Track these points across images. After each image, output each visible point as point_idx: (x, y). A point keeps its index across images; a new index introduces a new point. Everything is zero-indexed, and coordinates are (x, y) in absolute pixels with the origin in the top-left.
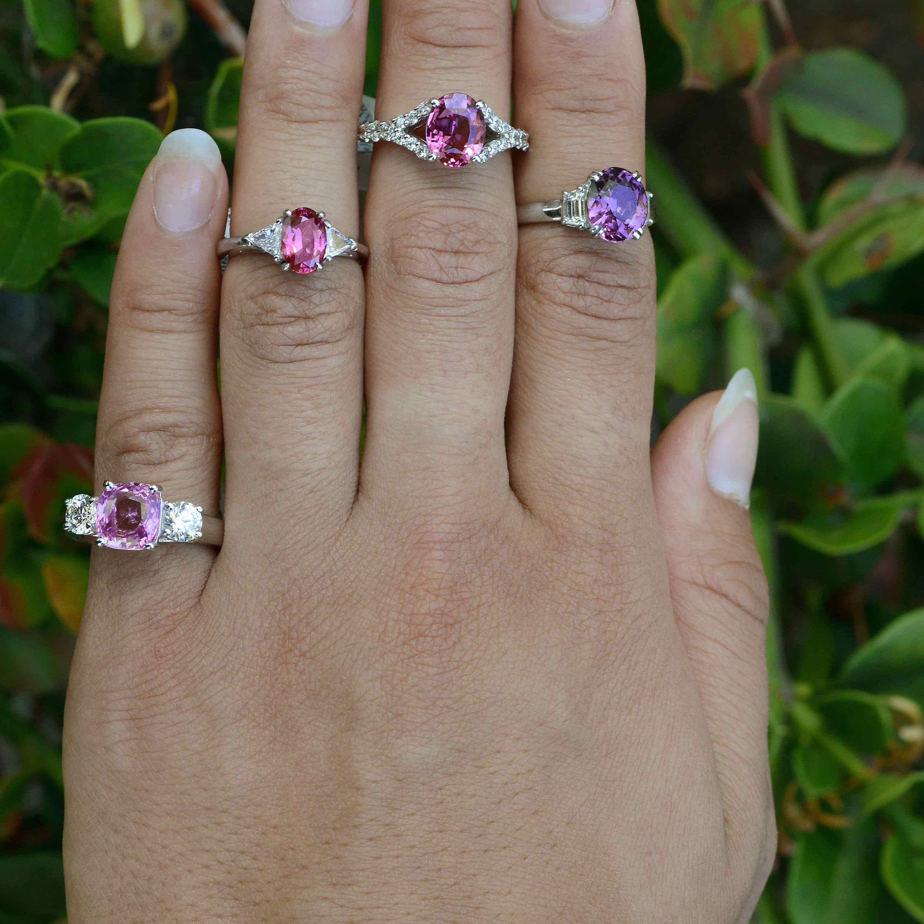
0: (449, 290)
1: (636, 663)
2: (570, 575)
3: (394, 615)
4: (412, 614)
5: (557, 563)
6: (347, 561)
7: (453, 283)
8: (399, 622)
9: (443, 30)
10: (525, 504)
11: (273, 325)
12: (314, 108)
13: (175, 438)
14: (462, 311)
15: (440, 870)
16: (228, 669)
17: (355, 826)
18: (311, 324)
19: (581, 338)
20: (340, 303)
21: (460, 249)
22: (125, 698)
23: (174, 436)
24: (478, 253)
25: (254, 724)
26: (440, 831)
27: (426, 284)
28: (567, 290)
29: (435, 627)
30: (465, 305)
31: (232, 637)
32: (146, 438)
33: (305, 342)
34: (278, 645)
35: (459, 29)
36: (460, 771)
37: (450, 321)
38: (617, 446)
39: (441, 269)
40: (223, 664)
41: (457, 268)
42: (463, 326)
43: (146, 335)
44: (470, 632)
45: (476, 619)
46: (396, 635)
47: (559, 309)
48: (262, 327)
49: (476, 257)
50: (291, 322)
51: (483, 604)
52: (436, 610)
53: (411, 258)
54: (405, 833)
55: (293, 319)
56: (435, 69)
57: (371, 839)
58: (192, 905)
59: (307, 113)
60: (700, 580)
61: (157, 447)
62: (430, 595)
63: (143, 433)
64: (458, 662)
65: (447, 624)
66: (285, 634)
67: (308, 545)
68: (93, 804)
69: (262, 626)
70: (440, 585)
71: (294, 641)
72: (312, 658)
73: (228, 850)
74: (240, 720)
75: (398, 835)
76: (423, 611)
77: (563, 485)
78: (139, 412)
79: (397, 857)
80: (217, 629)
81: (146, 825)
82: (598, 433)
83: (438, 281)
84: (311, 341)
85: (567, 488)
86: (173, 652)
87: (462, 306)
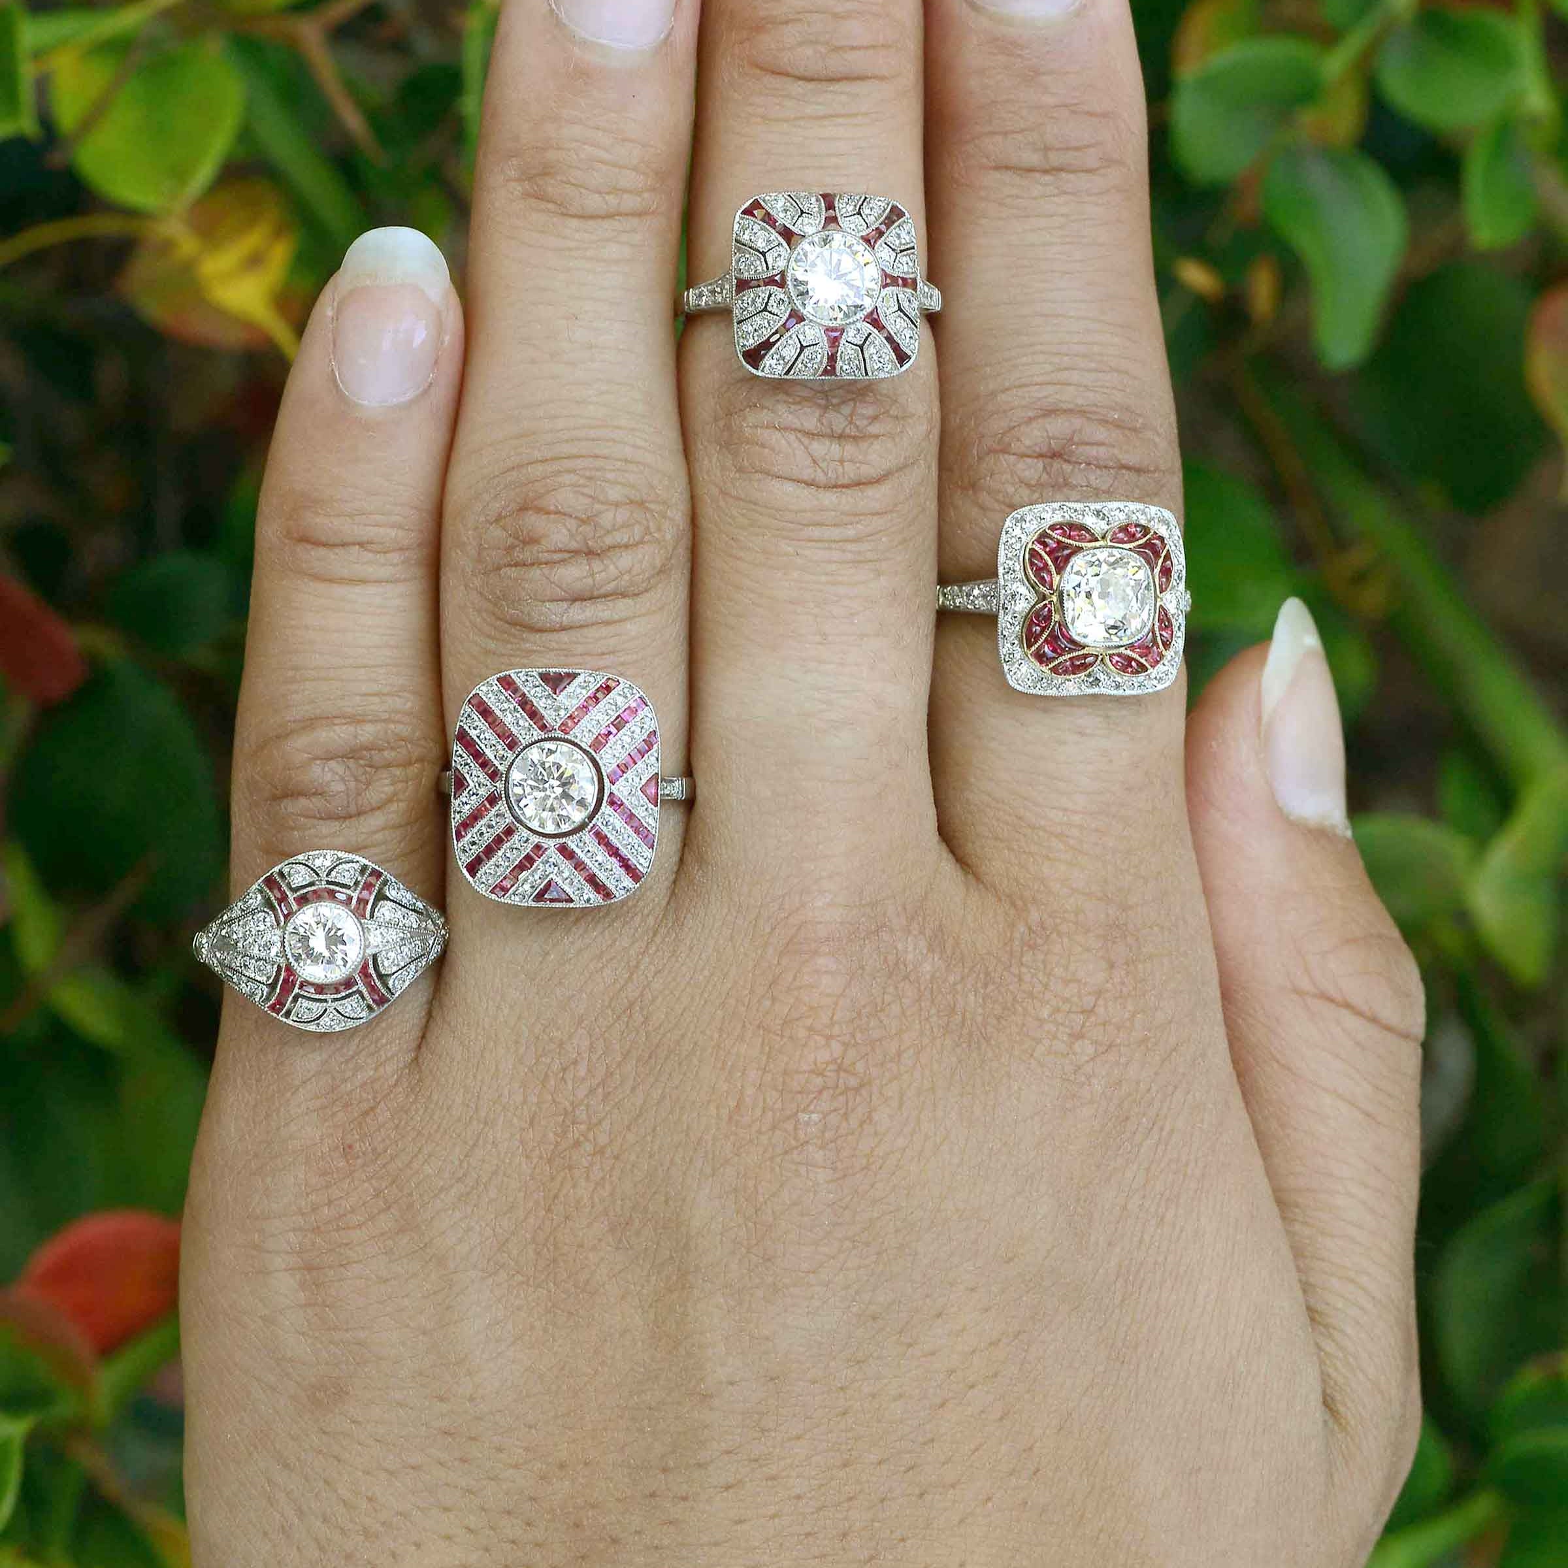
0: (829, 498)
3: (753, 1074)
5: (1028, 967)
6: (670, 979)
7: (836, 486)
8: (763, 1088)
9: (809, 51)
10: (968, 865)
11: (532, 564)
12: (608, 193)
13: (374, 770)
14: (851, 532)
15: (845, 1535)
16: (470, 1181)
17: (699, 1465)
18: (597, 565)
20: (648, 528)
21: (848, 431)
22: (294, 1230)
23: (371, 766)
24: (877, 437)
25: (519, 1278)
27: (789, 487)
30: (857, 523)
31: (475, 1123)
32: (323, 769)
33: (587, 594)
34: (556, 1134)
35: (837, 49)
36: (875, 1354)
37: (830, 549)
39: (815, 462)
40: (460, 1173)
41: (842, 461)
42: (850, 556)
43: (321, 587)
44: (886, 1101)
45: (896, 1078)
46: (758, 1112)
48: (514, 569)
49: (875, 443)
50: (564, 560)
51: (906, 1050)
52: (827, 1064)
53: (763, 446)
54: (784, 1474)
55: (566, 555)
56: (796, 119)
57: (727, 1488)
59: (594, 202)
61: (341, 787)
62: (817, 1037)
63: (318, 762)
64: (868, 1157)
65: (847, 1089)
66: (566, 1113)
67: (602, 952)
68: (243, 1413)
69: (525, 1102)
71: (583, 1127)
72: (617, 1158)
74: (496, 1273)
75: (773, 1478)
76: (805, 1067)
77: (1033, 827)
78: (310, 723)
79: (773, 1517)
80: (448, 1110)
83: (809, 484)
84: (596, 593)
85: (1041, 833)
86: (374, 1150)
87: (851, 524)
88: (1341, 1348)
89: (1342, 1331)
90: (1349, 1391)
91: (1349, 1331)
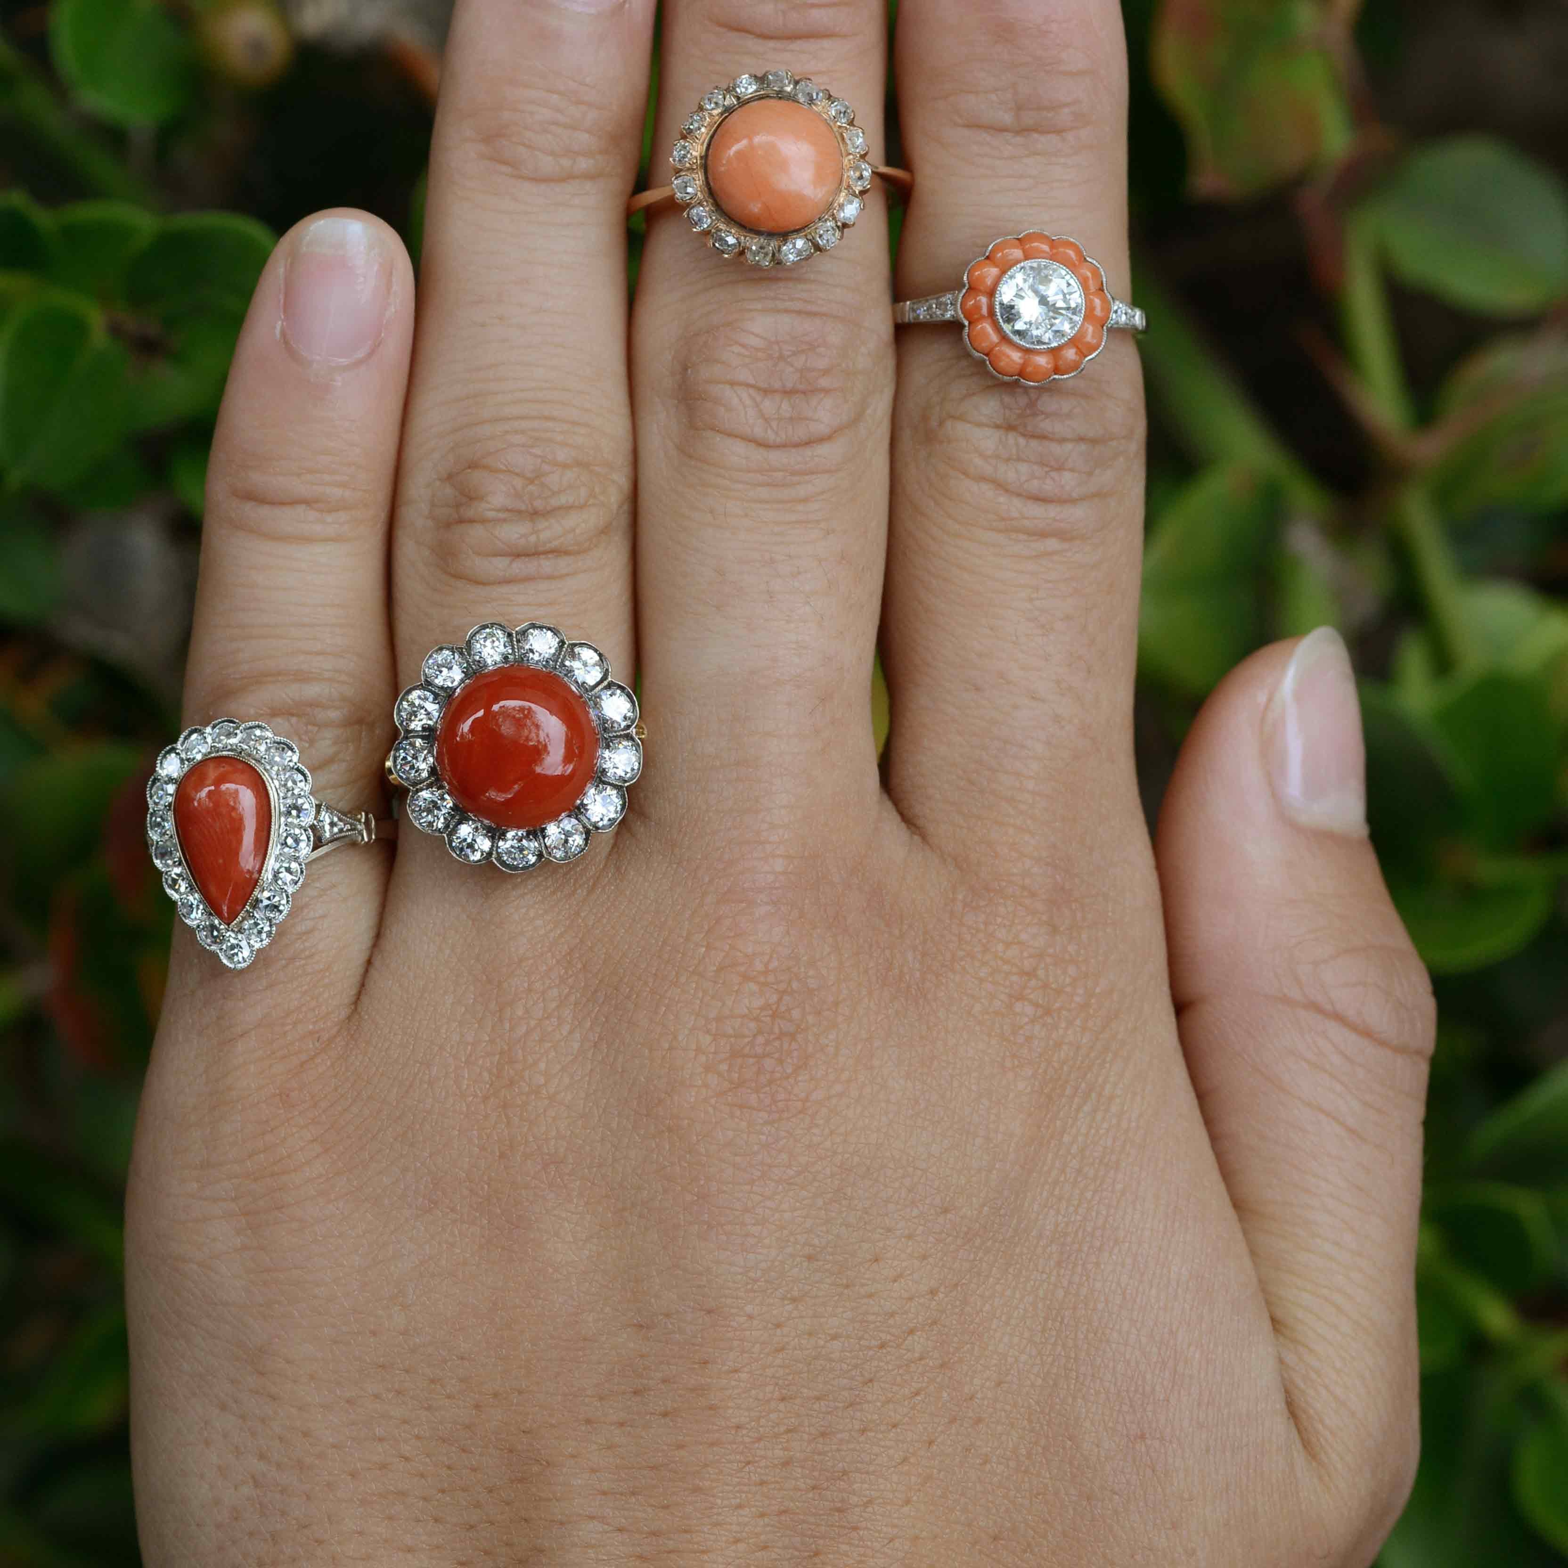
1: (1111, 1098)
4: (719, 1019)
19: (1014, 536)
26: (783, 1399)
28: (989, 453)
29: (760, 1040)
47: (975, 487)
58: (360, 1533)
70: (766, 965)
73: (418, 1437)
81: (273, 1398)
82: (1043, 701)
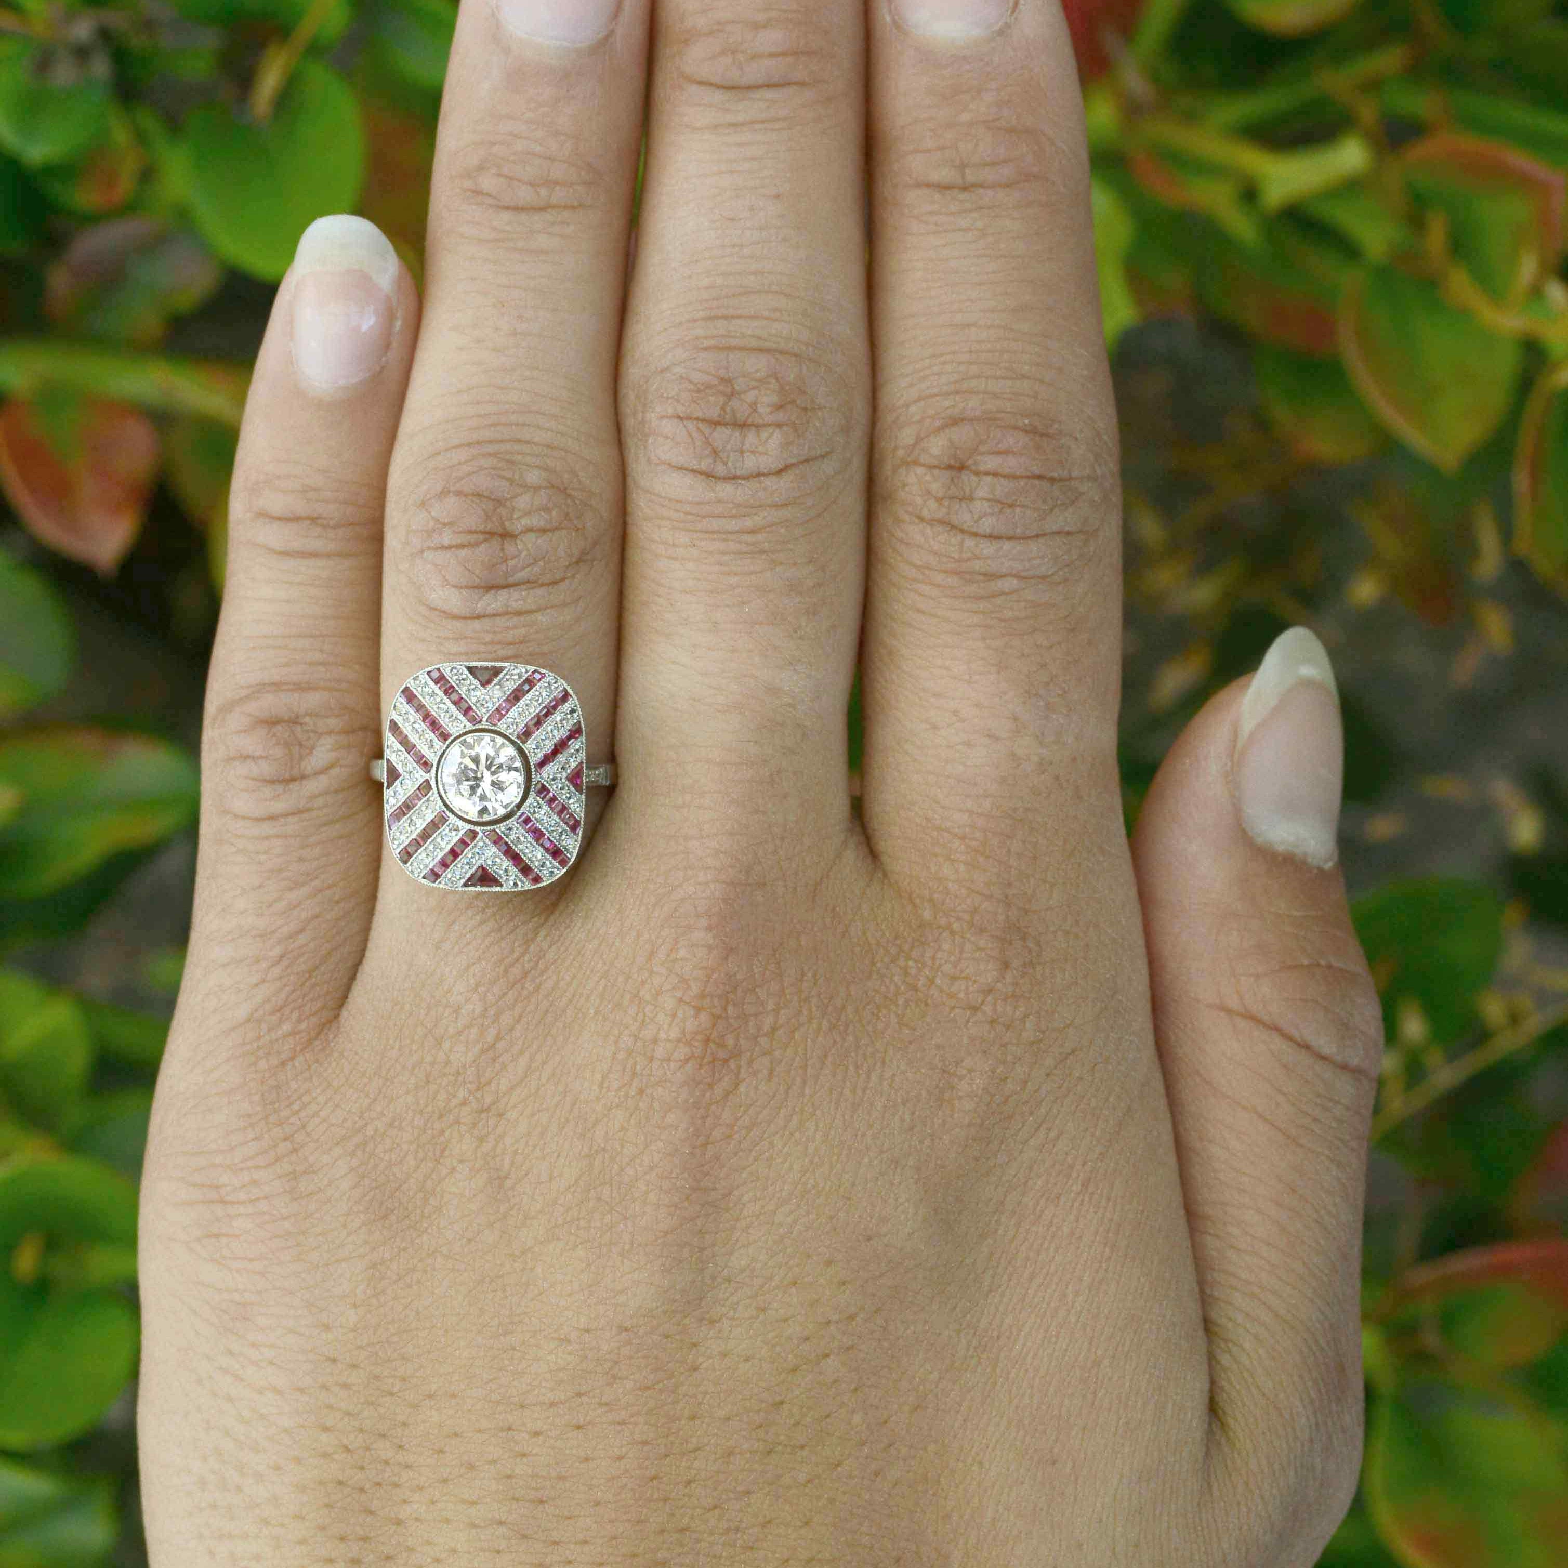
0: (726, 489)
2: (938, 981)
7: (735, 478)
8: (634, 1054)
11: (450, 547)
12: (540, 186)
13: (316, 736)
14: (748, 524)
15: (689, 1483)
16: (370, 1131)
18: (511, 549)
20: (567, 513)
21: (750, 419)
23: (315, 732)
24: (777, 425)
27: (689, 478)
30: (755, 514)
33: (501, 582)
35: (755, 57)
37: (726, 540)
38: (1035, 759)
39: (715, 454)
40: (360, 1123)
41: (742, 452)
42: (745, 547)
44: (755, 1074)
49: (775, 432)
50: (480, 542)
51: (782, 1026)
53: (666, 436)
55: (483, 537)
57: (579, 1427)
59: (527, 194)
60: (1233, 1003)
61: (283, 751)
62: (687, 1008)
64: (731, 1126)
75: (622, 1422)
79: (619, 1459)
83: (711, 476)
84: (510, 581)
87: (749, 515)
88: (1236, 1361)
89: (1241, 1346)
90: (1240, 1404)
91: (1247, 1345)
